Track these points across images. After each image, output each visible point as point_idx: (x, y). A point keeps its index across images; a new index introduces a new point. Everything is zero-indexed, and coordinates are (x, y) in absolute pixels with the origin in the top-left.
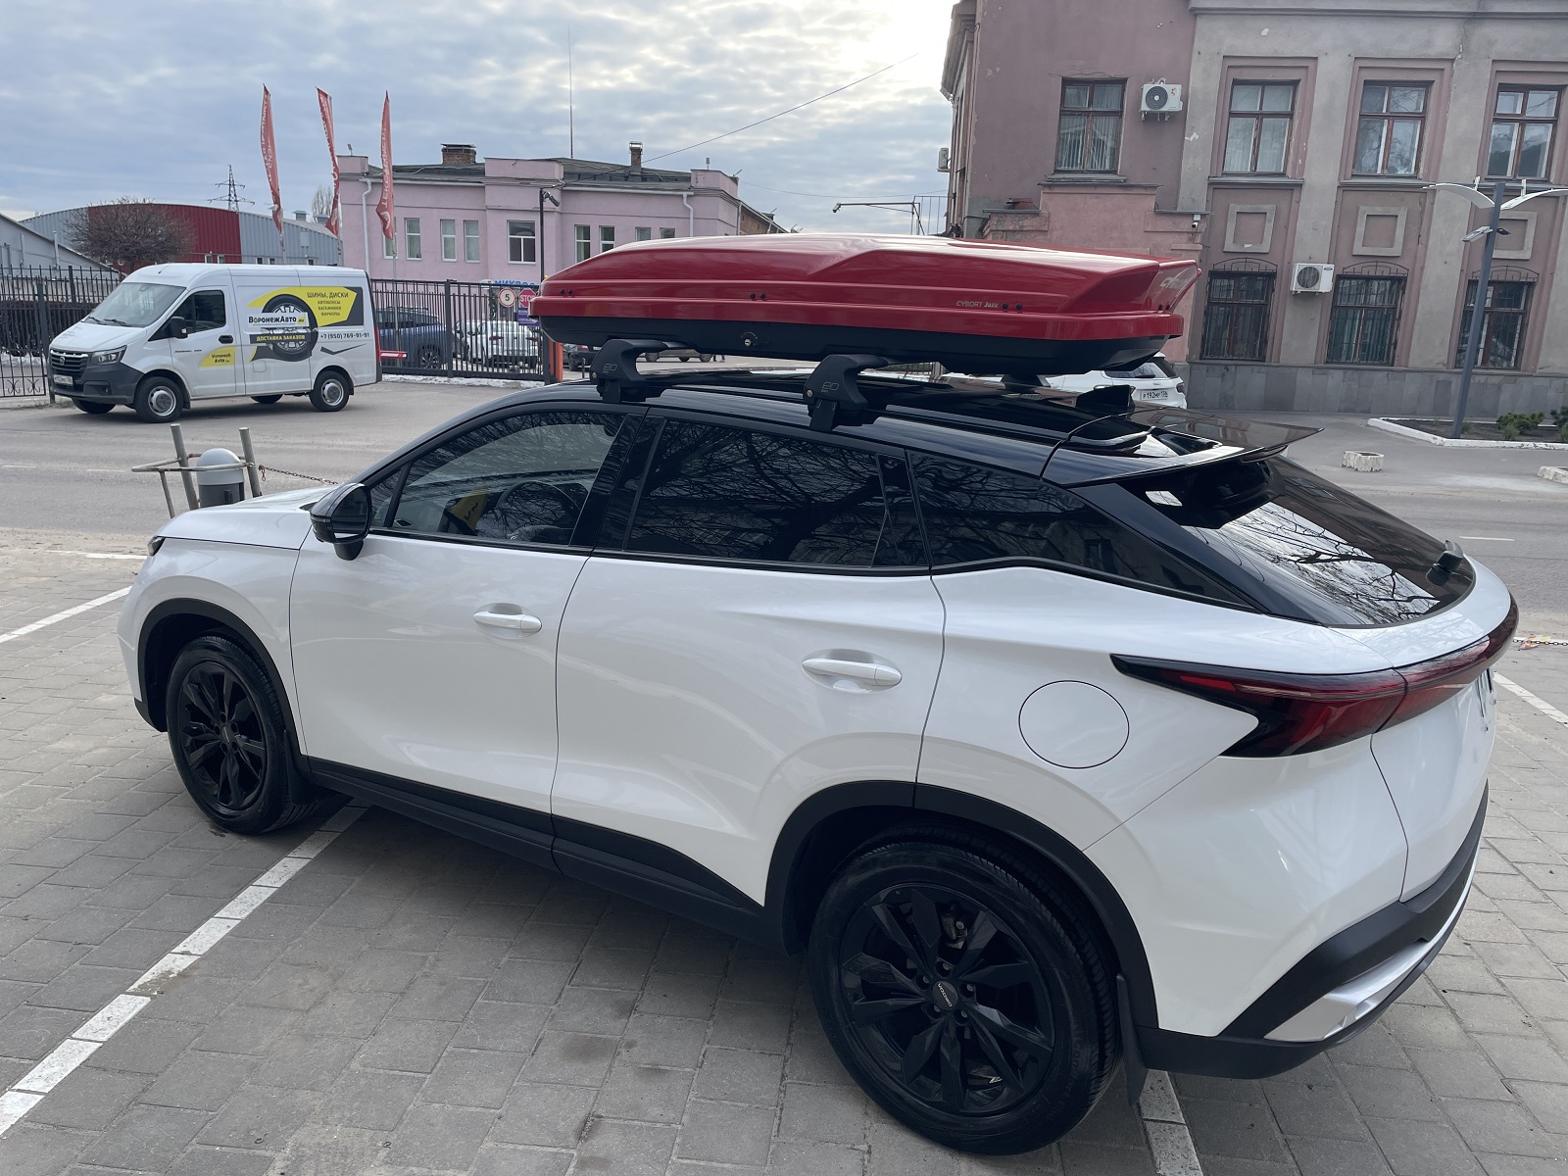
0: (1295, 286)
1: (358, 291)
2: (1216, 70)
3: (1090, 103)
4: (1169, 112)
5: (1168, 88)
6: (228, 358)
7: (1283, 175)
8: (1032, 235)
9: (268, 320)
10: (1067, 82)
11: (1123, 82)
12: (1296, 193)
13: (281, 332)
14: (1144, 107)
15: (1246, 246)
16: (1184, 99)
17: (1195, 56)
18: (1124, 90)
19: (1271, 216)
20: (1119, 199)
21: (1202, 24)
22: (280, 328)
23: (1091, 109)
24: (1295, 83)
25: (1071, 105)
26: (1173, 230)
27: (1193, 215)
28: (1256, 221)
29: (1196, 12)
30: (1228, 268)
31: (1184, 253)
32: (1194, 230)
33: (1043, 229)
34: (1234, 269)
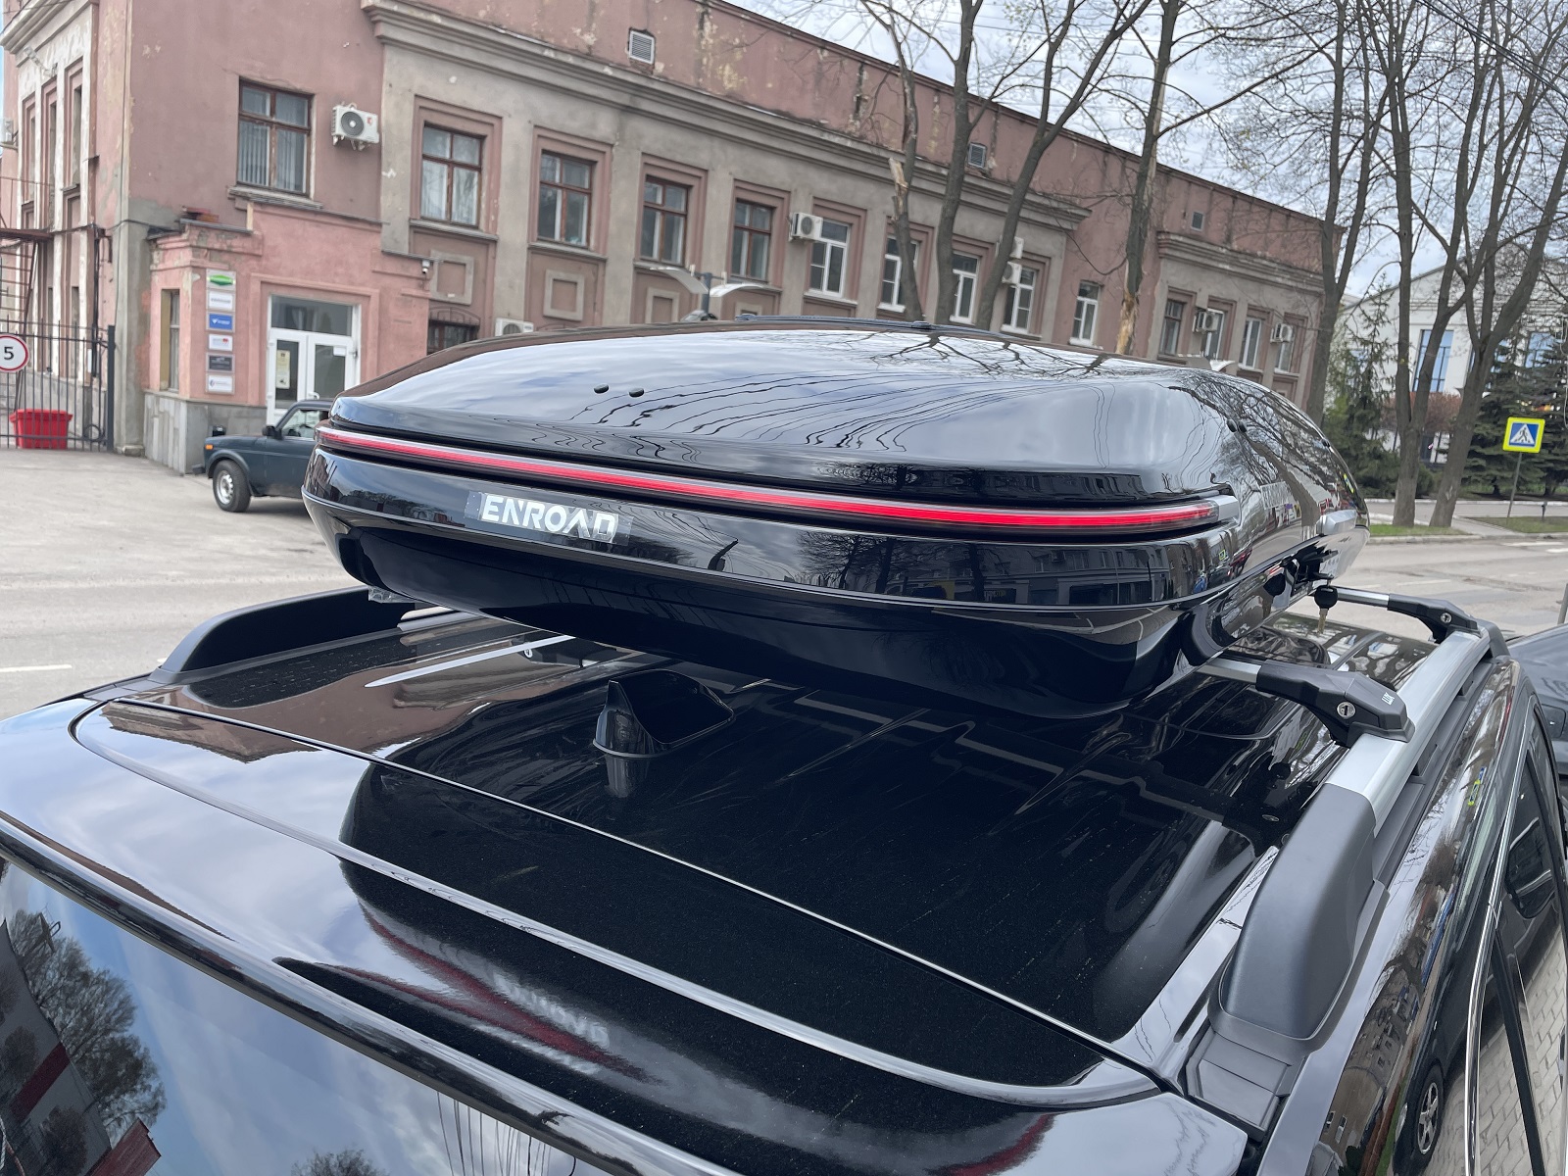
2: (409, 108)
3: (273, 112)
4: (365, 143)
5: (364, 115)
7: (476, 228)
8: (243, 258)
10: (244, 83)
12: (491, 249)
14: (339, 130)
15: (450, 295)
16: (382, 131)
17: (385, 88)
18: (310, 107)
19: (470, 268)
21: (391, 55)
23: (274, 119)
24: (481, 138)
25: (247, 111)
26: (403, 273)
27: (421, 260)
28: (456, 271)
29: (384, 41)
31: (414, 301)
32: (423, 276)
33: (257, 252)
34: (441, 318)
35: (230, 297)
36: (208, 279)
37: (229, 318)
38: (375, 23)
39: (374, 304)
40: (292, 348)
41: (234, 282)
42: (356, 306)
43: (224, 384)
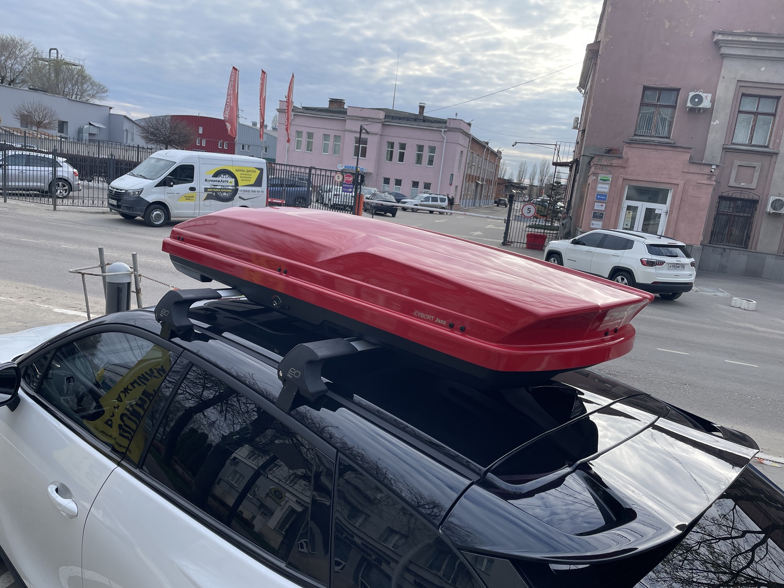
0: (769, 209)
1: (261, 170)
2: (732, 88)
3: (658, 100)
4: (703, 108)
5: (704, 95)
6: (192, 198)
7: (767, 147)
8: (617, 168)
9: (214, 181)
10: (646, 88)
11: (678, 90)
12: (774, 158)
13: (220, 187)
14: (689, 104)
15: (742, 184)
16: (713, 101)
17: (721, 79)
18: (678, 95)
19: (758, 169)
20: (668, 153)
21: (727, 63)
22: (220, 186)
23: (658, 103)
24: (778, 98)
25: (646, 101)
26: (699, 172)
27: (711, 165)
28: (750, 171)
29: (724, 56)
30: (730, 195)
31: (704, 186)
32: (711, 173)
33: (623, 166)
34: (734, 196)
35: (608, 186)
36: (599, 178)
37: (605, 196)
38: (720, 47)
39: (680, 188)
40: (635, 209)
41: (611, 180)
42: (671, 189)
43: (599, 225)
